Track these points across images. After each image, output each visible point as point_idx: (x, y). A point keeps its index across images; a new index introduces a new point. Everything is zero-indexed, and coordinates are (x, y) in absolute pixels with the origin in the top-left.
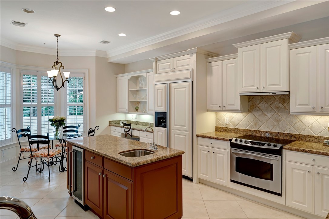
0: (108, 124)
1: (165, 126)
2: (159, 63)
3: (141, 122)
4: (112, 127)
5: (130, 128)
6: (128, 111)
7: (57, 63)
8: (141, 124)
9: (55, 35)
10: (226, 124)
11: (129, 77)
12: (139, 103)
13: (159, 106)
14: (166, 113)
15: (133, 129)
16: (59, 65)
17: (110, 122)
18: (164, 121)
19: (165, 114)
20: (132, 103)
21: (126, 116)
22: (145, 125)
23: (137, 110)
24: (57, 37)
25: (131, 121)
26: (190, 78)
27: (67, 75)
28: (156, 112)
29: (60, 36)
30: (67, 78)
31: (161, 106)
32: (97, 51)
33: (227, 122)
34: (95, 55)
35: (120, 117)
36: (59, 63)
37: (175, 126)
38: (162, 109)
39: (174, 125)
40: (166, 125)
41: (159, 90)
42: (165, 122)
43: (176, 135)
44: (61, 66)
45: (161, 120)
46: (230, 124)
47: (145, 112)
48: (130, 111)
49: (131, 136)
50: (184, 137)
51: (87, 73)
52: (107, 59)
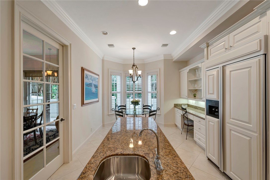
0: (173, 106)
1: (217, 117)
2: (210, 48)
3: (199, 107)
4: (176, 108)
5: (186, 112)
6: (187, 97)
7: (134, 65)
8: (199, 109)
9: (133, 48)
11: (188, 70)
12: (196, 90)
13: (211, 94)
14: (219, 101)
15: (189, 113)
16: (135, 67)
17: (175, 104)
18: (217, 110)
19: (217, 102)
20: (190, 91)
21: (188, 101)
22: (202, 110)
23: (195, 97)
24: (134, 49)
25: (191, 105)
26: (259, 50)
27: (139, 73)
28: (207, 100)
29: (135, 48)
30: (140, 75)
31: (213, 94)
32: (165, 55)
34: (163, 59)
35: (183, 101)
36: (135, 66)
37: (231, 120)
38: (214, 97)
39: (230, 118)
40: (218, 115)
41: (210, 77)
42: (218, 112)
43: (232, 132)
44: (136, 67)
45: (213, 109)
47: (201, 99)
48: (188, 97)
49: (187, 118)
50: (248, 139)
51: (159, 71)
52: (172, 59)
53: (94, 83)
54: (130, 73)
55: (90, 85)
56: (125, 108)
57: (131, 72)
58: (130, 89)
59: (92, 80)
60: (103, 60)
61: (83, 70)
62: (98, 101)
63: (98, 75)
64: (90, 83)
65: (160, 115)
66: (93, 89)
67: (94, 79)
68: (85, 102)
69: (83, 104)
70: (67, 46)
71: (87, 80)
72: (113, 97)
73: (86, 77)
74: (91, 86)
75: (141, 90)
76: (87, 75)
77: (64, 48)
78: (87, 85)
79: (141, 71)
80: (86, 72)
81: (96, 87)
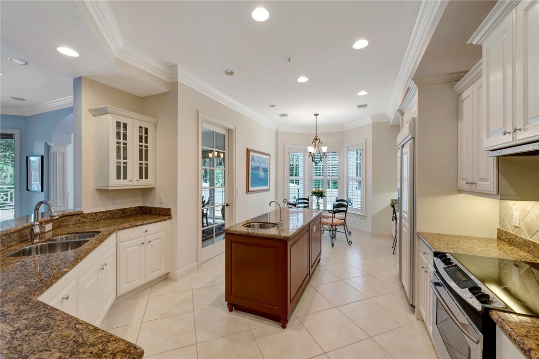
7: (316, 139)
9: (315, 115)
10: (516, 227)
16: (318, 141)
17: (392, 200)
27: (324, 149)
29: (318, 114)
30: (325, 153)
32: (373, 117)
33: (516, 222)
43: (403, 228)
44: (320, 142)
46: (522, 228)
50: (406, 232)
51: (365, 144)
52: (389, 122)
53: (263, 165)
54: (309, 151)
55: (257, 168)
56: (307, 201)
57: (311, 149)
58: (320, 173)
59: (260, 163)
60: (277, 133)
61: (248, 151)
62: (269, 190)
63: (269, 155)
64: (257, 166)
65: (366, 216)
66: (262, 174)
67: (263, 161)
68: (251, 189)
69: (248, 191)
70: (232, 130)
71: (253, 163)
72: (291, 185)
73: (251, 160)
74: (259, 170)
75: (337, 176)
76: (253, 157)
77: (230, 131)
78: (253, 169)
79: (327, 147)
80: (251, 154)
81: (266, 170)
